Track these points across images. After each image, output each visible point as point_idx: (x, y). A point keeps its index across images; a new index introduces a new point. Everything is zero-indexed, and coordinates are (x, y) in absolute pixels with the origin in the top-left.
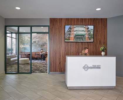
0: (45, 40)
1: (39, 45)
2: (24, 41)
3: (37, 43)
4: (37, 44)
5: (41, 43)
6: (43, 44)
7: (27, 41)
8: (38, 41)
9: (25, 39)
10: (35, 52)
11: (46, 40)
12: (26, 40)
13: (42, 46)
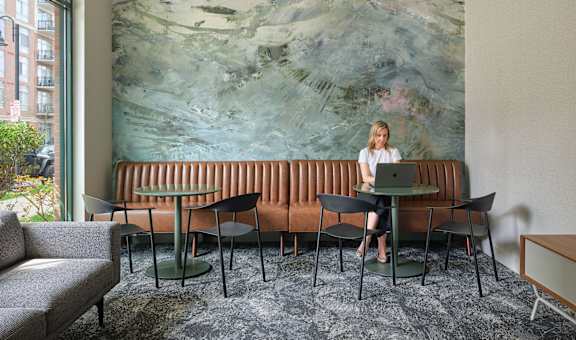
0: (389, 32)
1: (324, 85)
2: (164, 39)
3: (296, 58)
4: (302, 75)
5: (339, 66)
6: (370, 78)
7: (190, 39)
8: (316, 46)
9: (166, 23)
10: (282, 157)
11: (400, 31)
12: (177, 35)
13: (350, 94)
